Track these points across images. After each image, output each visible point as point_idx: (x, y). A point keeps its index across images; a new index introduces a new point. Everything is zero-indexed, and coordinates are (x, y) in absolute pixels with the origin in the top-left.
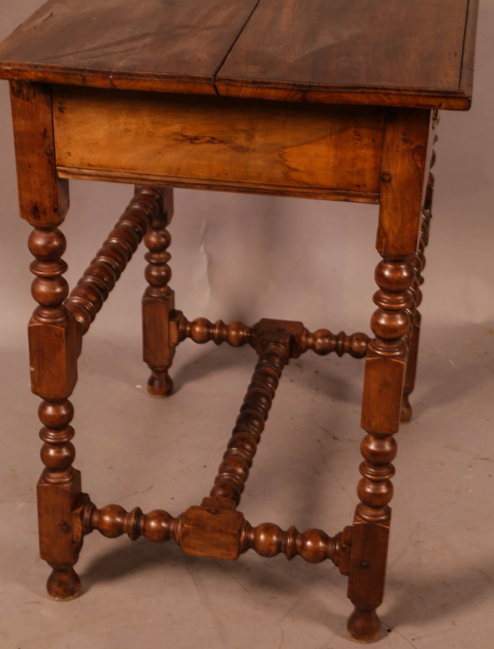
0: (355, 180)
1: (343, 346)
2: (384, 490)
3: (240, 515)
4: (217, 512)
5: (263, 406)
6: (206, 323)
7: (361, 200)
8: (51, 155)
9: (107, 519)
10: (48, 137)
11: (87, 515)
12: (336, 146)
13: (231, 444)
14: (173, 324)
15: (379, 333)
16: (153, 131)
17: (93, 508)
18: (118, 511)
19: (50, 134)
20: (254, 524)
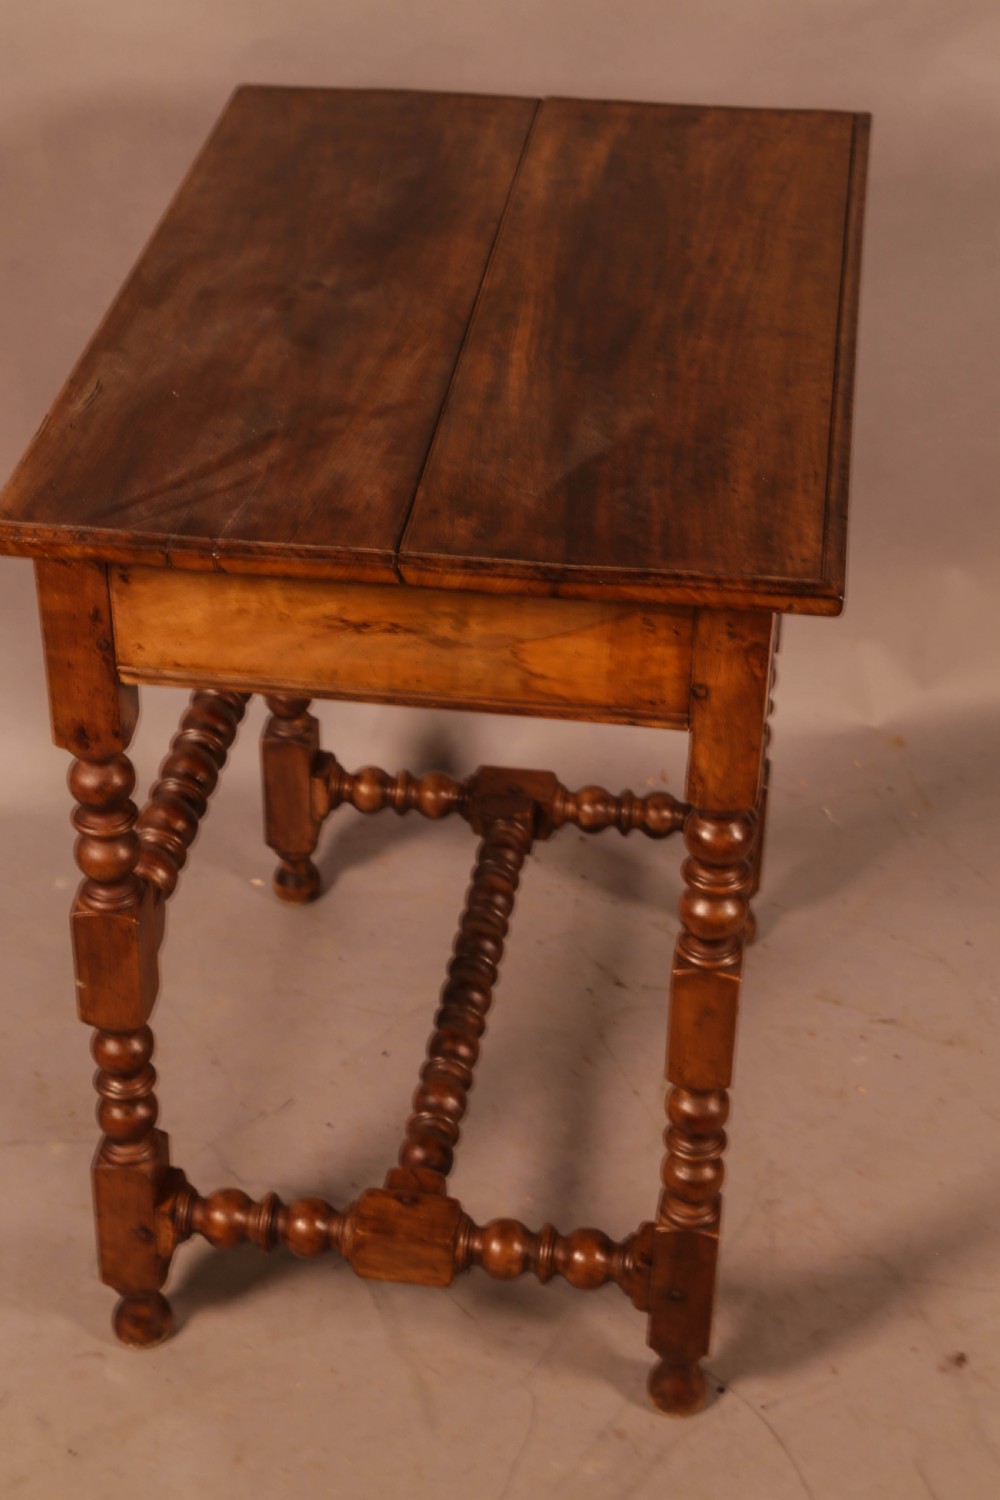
0: (647, 694)
1: (630, 817)
2: (708, 1173)
3: (454, 1205)
4: (415, 1201)
5: (488, 960)
6: (379, 777)
7: (656, 723)
8: (108, 649)
9: (218, 1216)
10: (101, 621)
11: (182, 1210)
12: (611, 640)
13: (435, 1047)
14: (319, 784)
15: (694, 930)
16: (287, 612)
17: (193, 1197)
18: (237, 1200)
19: (105, 616)
20: (481, 1221)
